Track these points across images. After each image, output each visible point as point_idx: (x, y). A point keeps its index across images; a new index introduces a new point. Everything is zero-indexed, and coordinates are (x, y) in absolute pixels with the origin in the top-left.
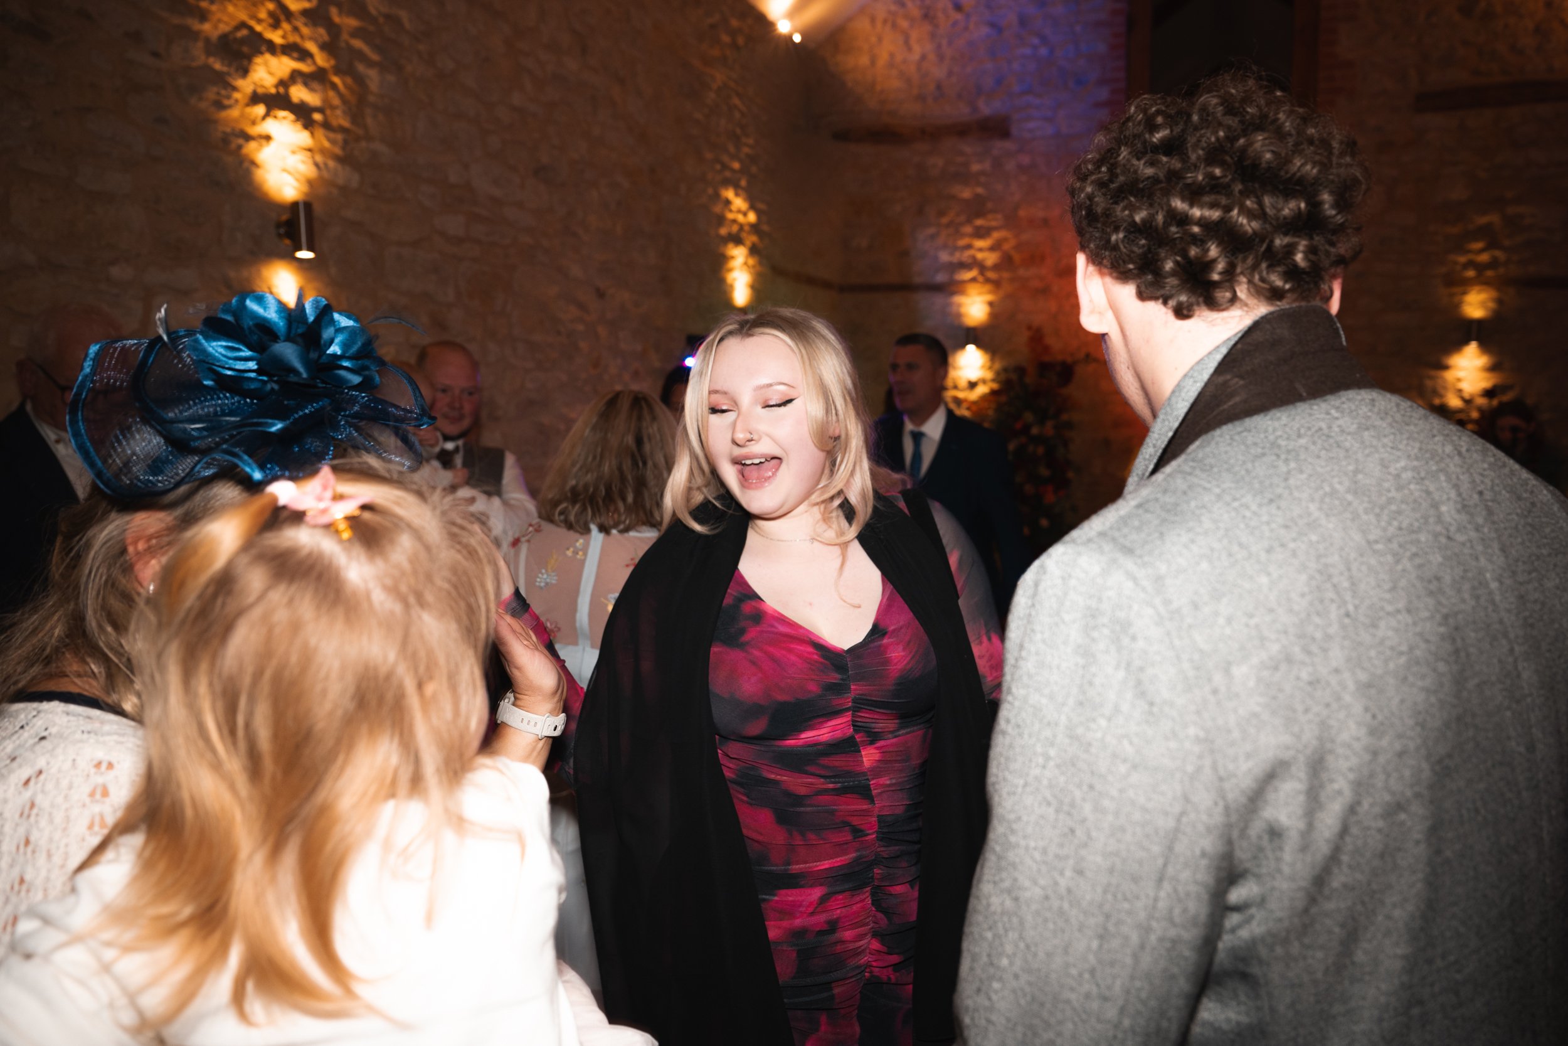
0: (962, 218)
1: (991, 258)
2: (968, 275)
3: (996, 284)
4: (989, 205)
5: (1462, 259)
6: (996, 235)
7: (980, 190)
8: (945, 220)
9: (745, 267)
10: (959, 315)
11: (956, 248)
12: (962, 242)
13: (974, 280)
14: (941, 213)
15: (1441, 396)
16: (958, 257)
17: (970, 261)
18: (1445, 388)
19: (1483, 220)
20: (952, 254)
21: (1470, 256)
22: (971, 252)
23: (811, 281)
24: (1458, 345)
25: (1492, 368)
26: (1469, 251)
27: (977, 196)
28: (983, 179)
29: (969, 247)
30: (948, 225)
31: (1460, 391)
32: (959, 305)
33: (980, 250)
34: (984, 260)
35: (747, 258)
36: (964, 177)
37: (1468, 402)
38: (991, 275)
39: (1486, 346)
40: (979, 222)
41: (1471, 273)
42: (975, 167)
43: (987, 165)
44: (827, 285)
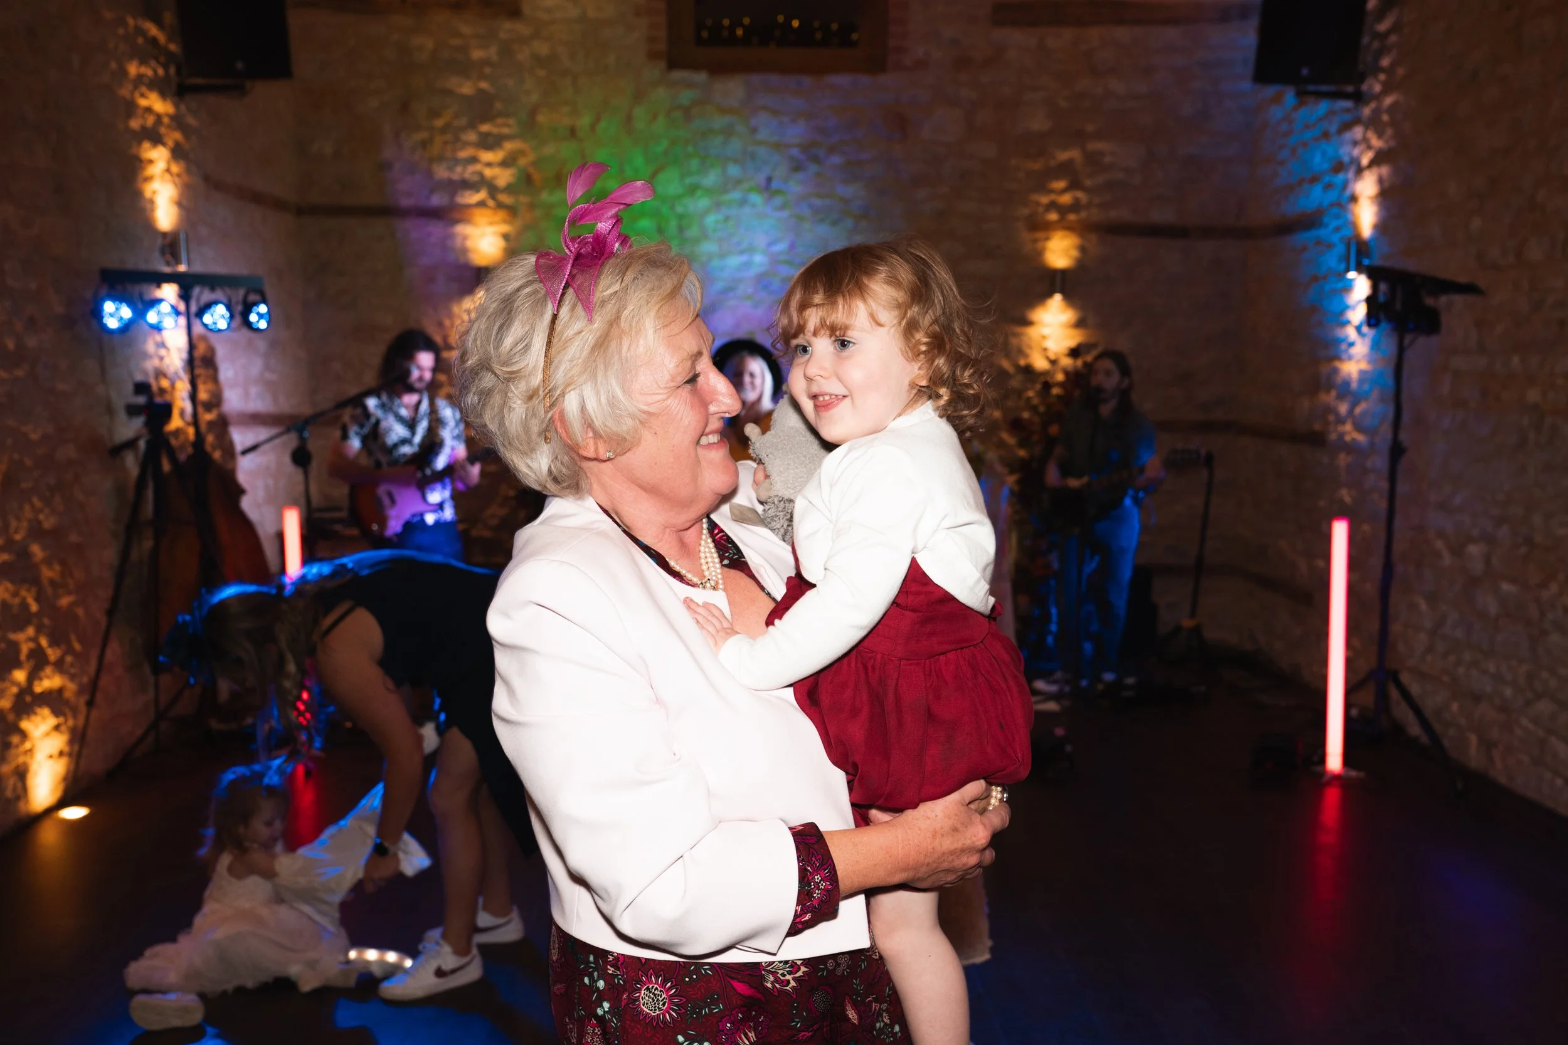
0: (463, 121)
1: (504, 177)
2: (475, 198)
3: (512, 211)
4: (498, 106)
5: (1045, 200)
6: (509, 146)
7: (484, 85)
8: (439, 123)
9: (167, 176)
10: (465, 251)
11: (457, 161)
12: (463, 154)
13: (482, 204)
14: (435, 114)
15: (1026, 356)
16: (458, 173)
17: (476, 178)
18: (1030, 347)
19: (1064, 156)
20: (451, 169)
21: (1053, 197)
22: (478, 167)
23: (257, 198)
24: (1043, 296)
25: (1079, 324)
26: (1051, 191)
27: (482, 92)
28: (487, 70)
29: (474, 160)
30: (444, 130)
31: (1045, 350)
32: (465, 238)
33: (489, 165)
34: (494, 178)
35: (168, 163)
36: (465, 68)
37: (1053, 362)
38: (504, 198)
39: (1070, 298)
40: (485, 128)
41: (1053, 216)
42: (477, 54)
43: (492, 53)
44: (279, 205)
